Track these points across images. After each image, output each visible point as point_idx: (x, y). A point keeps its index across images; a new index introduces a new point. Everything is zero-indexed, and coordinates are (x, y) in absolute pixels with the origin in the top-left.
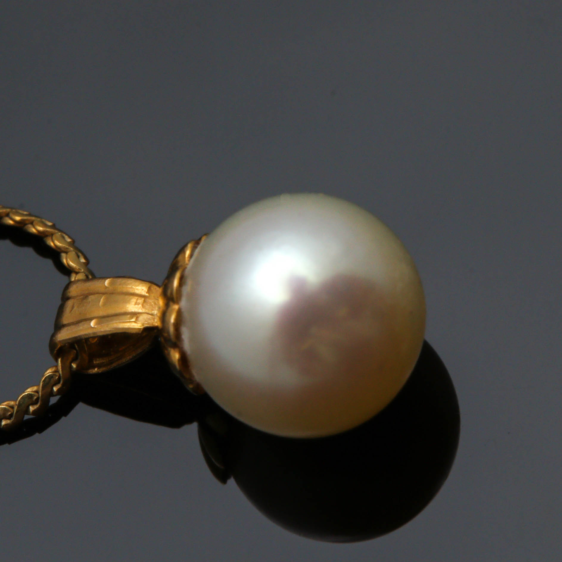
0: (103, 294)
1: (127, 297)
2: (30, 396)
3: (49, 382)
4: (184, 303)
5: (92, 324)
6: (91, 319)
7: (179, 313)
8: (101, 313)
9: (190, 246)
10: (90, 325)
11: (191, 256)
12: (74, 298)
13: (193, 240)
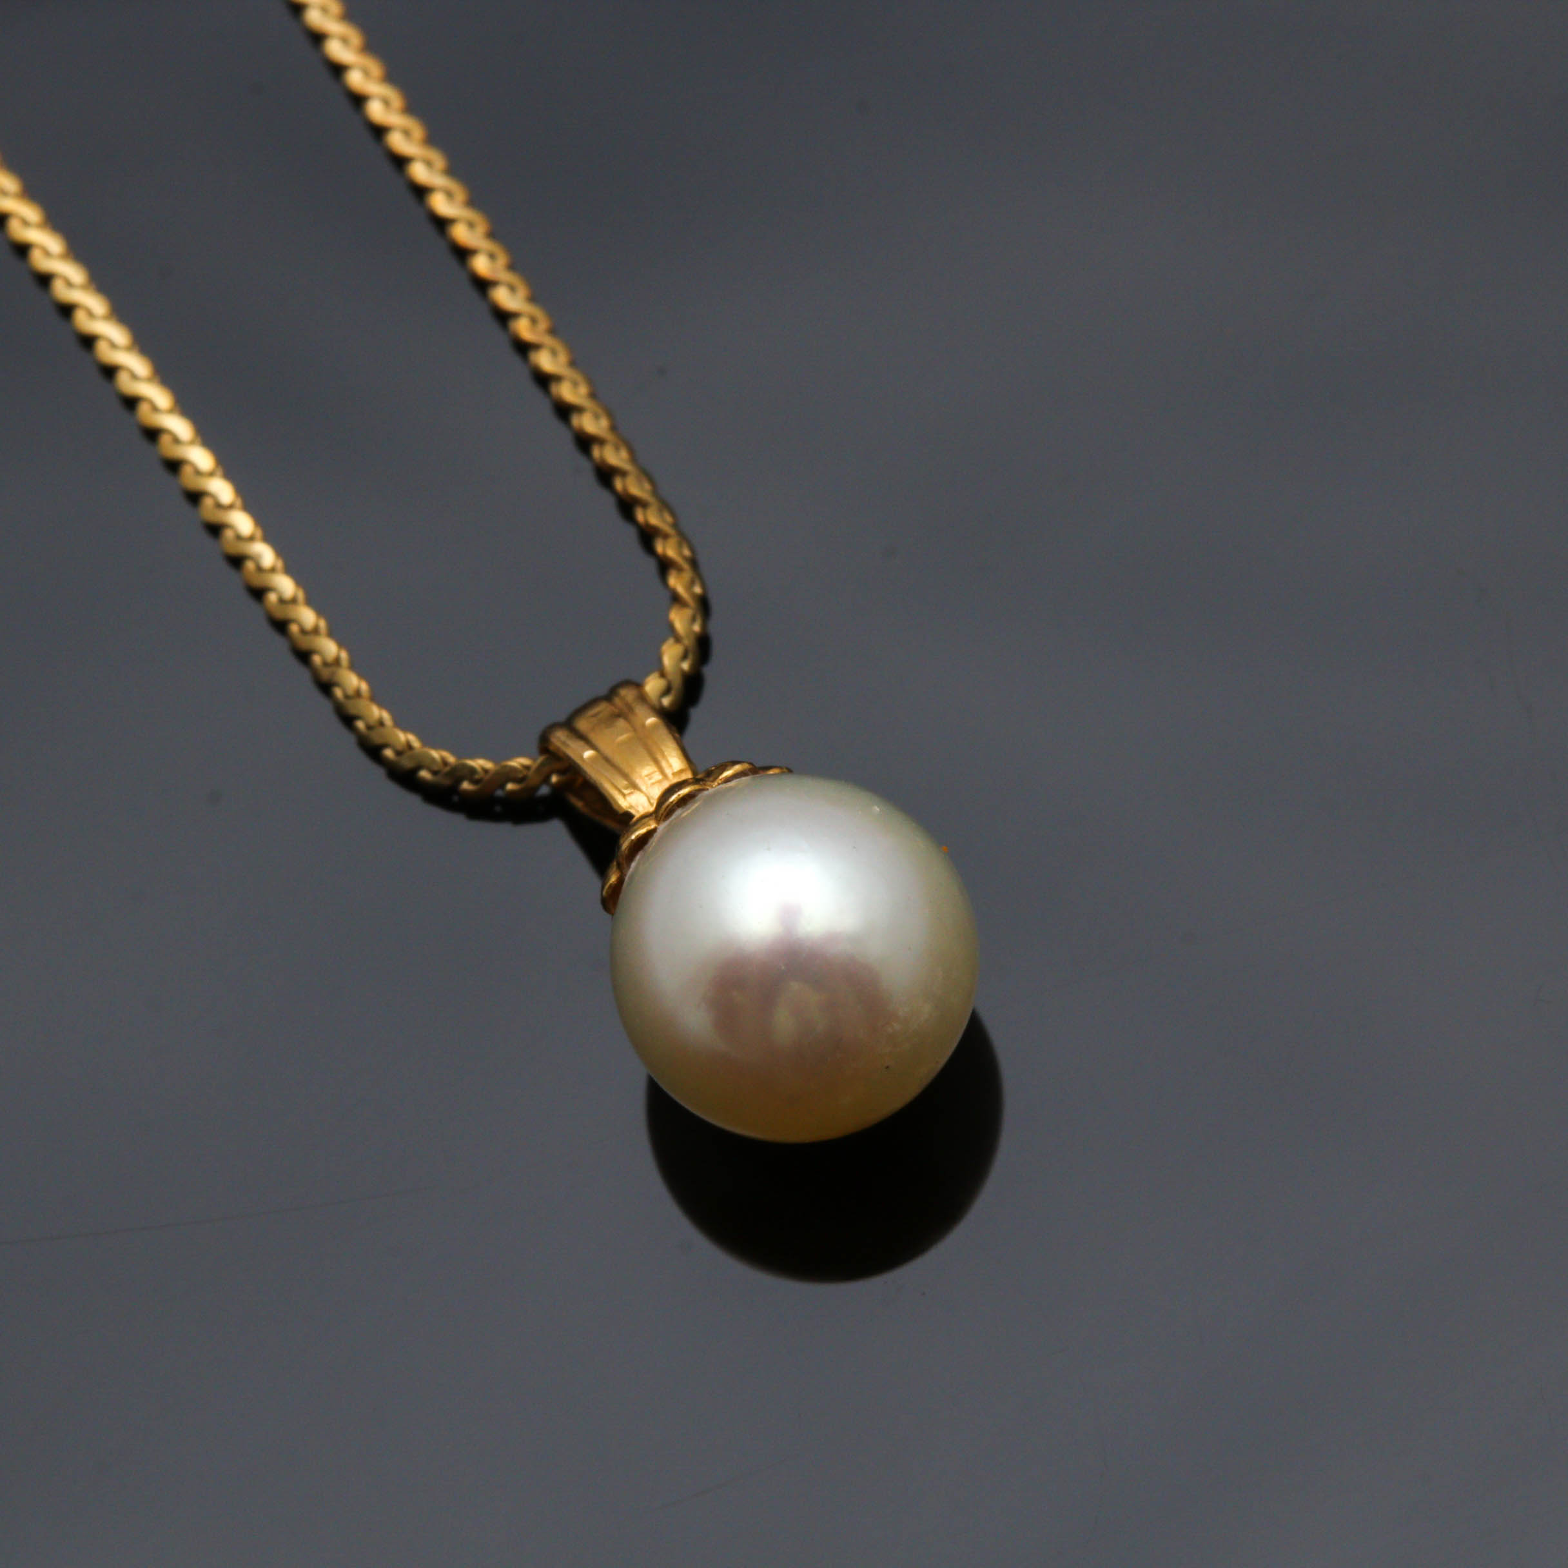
0: (635, 730)
1: (648, 758)
2: (472, 771)
3: (510, 775)
4: (662, 827)
5: (588, 754)
6: (593, 746)
7: (650, 834)
8: (608, 751)
9: (737, 768)
10: (584, 751)
11: (728, 780)
12: (614, 705)
13: (750, 764)
